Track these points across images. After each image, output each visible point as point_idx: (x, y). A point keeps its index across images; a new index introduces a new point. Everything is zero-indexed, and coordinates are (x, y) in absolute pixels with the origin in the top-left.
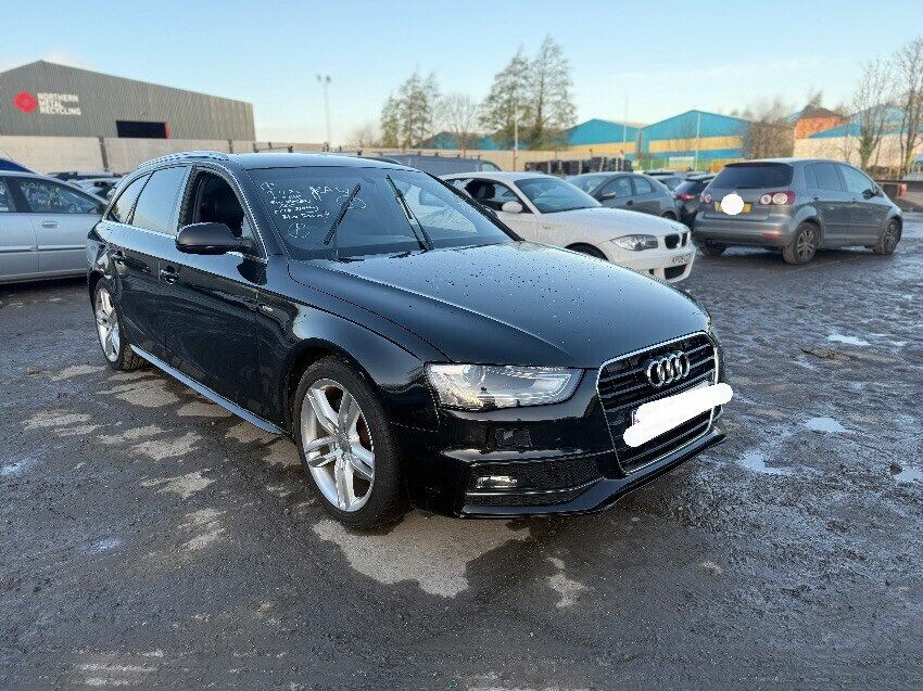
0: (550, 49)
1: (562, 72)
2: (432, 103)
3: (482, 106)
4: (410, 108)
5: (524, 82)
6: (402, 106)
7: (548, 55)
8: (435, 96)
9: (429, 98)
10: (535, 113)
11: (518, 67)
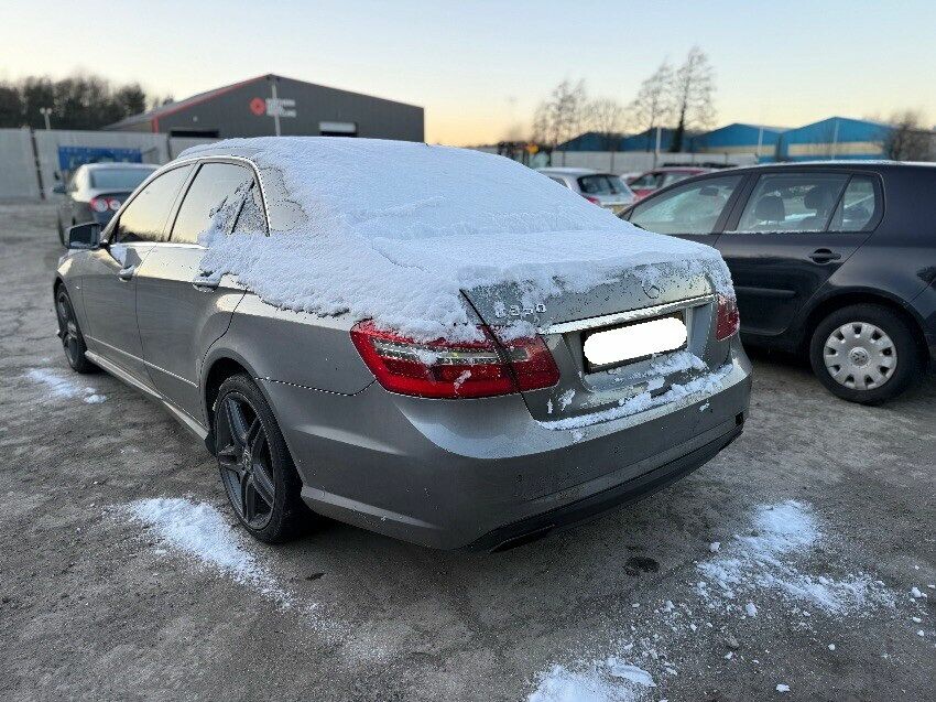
0: (697, 58)
2: (580, 105)
4: (559, 110)
5: (667, 87)
6: (553, 108)
9: (579, 100)
10: (679, 115)
11: (664, 74)
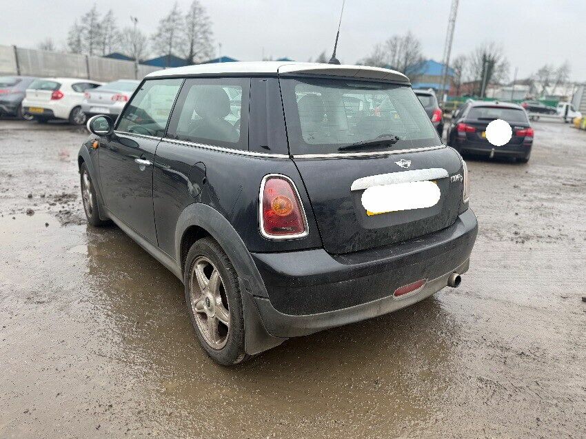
1: (205, 25)
3: (150, 39)
5: (180, 27)
6: (86, 32)
7: (197, 11)
8: (113, 28)
9: (109, 29)
10: (189, 47)
11: (176, 17)
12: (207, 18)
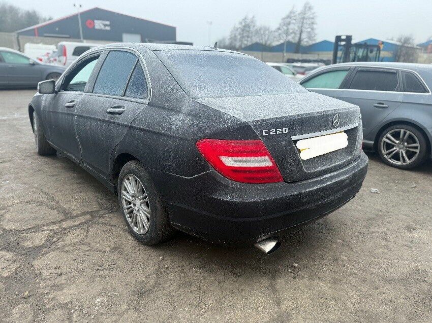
0: (307, 7)
1: (312, 18)
2: (252, 29)
3: (274, 32)
4: (243, 31)
6: (239, 30)
7: (306, 10)
9: (252, 27)
10: (298, 35)
12: (314, 13)
